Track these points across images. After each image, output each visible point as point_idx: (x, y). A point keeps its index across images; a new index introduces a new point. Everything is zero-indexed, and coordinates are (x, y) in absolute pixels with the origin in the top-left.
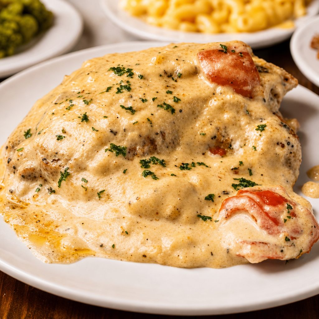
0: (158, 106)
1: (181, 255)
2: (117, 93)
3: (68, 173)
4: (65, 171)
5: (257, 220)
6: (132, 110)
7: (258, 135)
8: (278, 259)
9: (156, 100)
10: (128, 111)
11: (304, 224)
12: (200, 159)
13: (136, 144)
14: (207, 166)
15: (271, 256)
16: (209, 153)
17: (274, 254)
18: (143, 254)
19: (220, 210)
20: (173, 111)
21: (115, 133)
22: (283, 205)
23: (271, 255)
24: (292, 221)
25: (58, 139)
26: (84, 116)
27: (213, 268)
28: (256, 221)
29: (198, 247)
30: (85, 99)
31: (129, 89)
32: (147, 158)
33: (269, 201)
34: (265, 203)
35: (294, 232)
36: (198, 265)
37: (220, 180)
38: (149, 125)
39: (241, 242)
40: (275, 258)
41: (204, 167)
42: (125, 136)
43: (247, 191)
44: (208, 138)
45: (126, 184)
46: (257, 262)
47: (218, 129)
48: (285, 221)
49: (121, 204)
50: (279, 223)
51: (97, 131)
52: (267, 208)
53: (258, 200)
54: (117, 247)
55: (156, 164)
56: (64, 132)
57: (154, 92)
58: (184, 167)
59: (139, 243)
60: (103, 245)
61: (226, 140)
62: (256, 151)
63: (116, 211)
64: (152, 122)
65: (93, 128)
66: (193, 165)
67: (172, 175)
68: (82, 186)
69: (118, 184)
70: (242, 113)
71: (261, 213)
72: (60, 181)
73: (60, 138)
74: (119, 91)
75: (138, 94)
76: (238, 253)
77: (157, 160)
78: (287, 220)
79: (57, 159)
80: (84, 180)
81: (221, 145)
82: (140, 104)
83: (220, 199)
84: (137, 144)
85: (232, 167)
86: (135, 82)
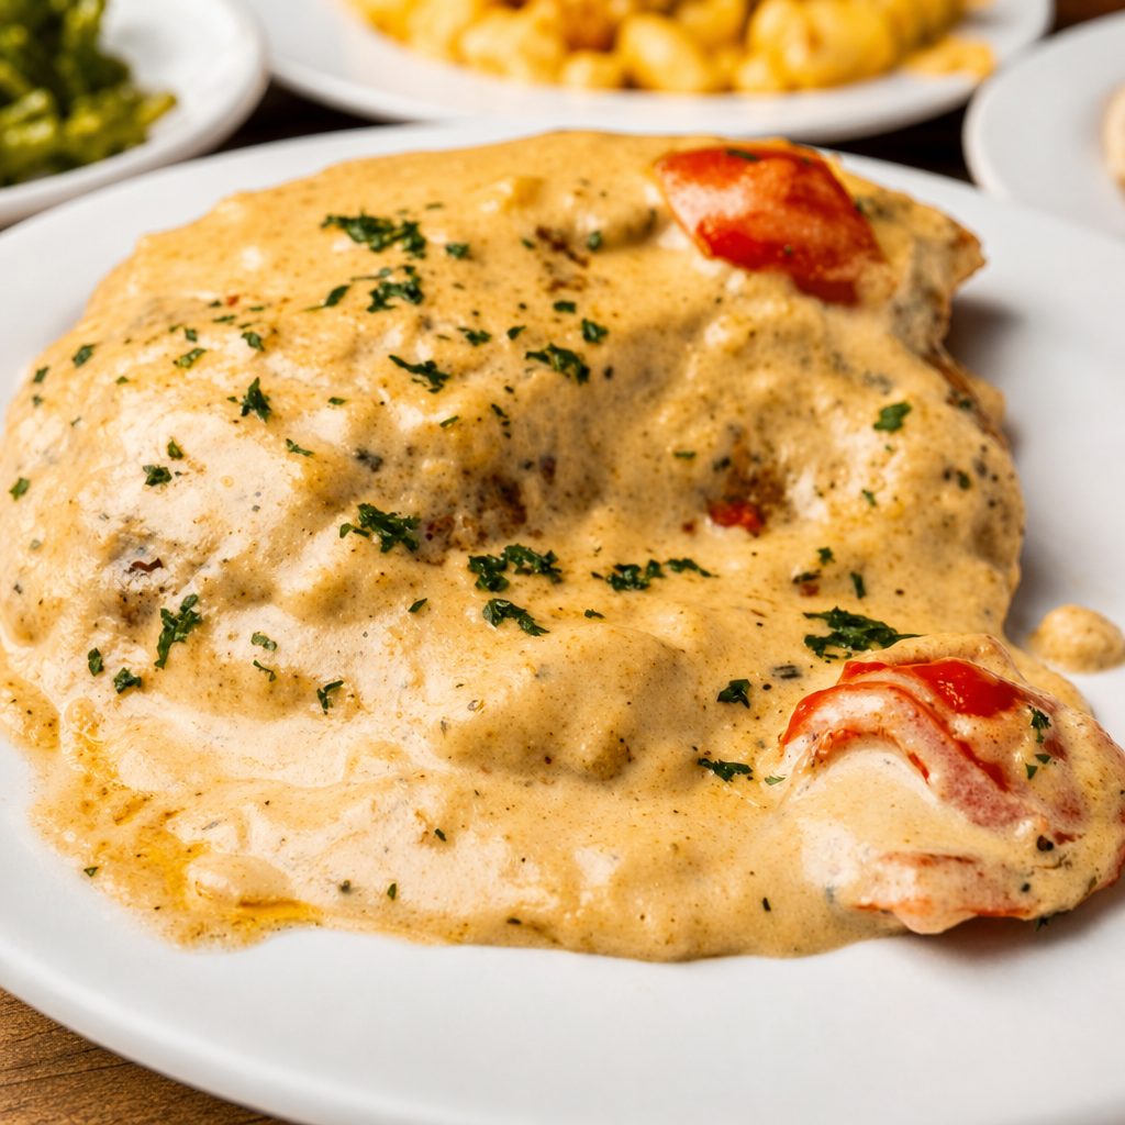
0: (529, 355)
1: (653, 916)
2: (372, 309)
3: (194, 615)
4: (184, 609)
5: (929, 770)
6: (433, 376)
7: (881, 447)
8: (1011, 915)
9: (522, 336)
10: (419, 377)
11: (1096, 781)
12: (679, 548)
13: (452, 505)
14: (705, 574)
15: (989, 906)
16: (708, 521)
17: (1000, 900)
18: (508, 915)
19: (786, 739)
20: (583, 373)
21: (377, 464)
22: (1018, 711)
23: (988, 902)
24: (1054, 769)
25: (152, 482)
26: (250, 394)
27: (769, 955)
28: (925, 774)
29: (714, 882)
30: (248, 330)
31: (415, 295)
32: (495, 550)
33: (964, 699)
34: (951, 706)
35: (1063, 812)
36: (715, 949)
37: (760, 625)
38: (497, 429)
39: (881, 859)
40: (1003, 913)
41: (695, 575)
42: (411, 470)
43: (878, 666)
44: (701, 468)
45: (425, 651)
46: (938, 929)
47: (738, 435)
48: (1032, 771)
49: (407, 727)
50: (1009, 781)
51: (308, 454)
52: (964, 726)
53: (927, 697)
54: (405, 894)
55: (528, 572)
56: (175, 453)
57: (512, 307)
58: (626, 578)
59: (494, 873)
60: (353, 886)
61: (767, 474)
62: (874, 510)
63: (392, 753)
64: (510, 419)
65: (289, 442)
66: (655, 568)
67: (590, 614)
68: (256, 663)
69: (392, 653)
70: (816, 365)
71: (944, 743)
72: (164, 647)
73: (158, 477)
74: (379, 302)
75: (451, 313)
76: (865, 901)
77: (531, 556)
78: (1039, 770)
79: (148, 561)
80: (261, 640)
81: (748, 494)
82: (460, 352)
83: (771, 697)
84: (455, 505)
85: (797, 571)
86: (438, 269)
